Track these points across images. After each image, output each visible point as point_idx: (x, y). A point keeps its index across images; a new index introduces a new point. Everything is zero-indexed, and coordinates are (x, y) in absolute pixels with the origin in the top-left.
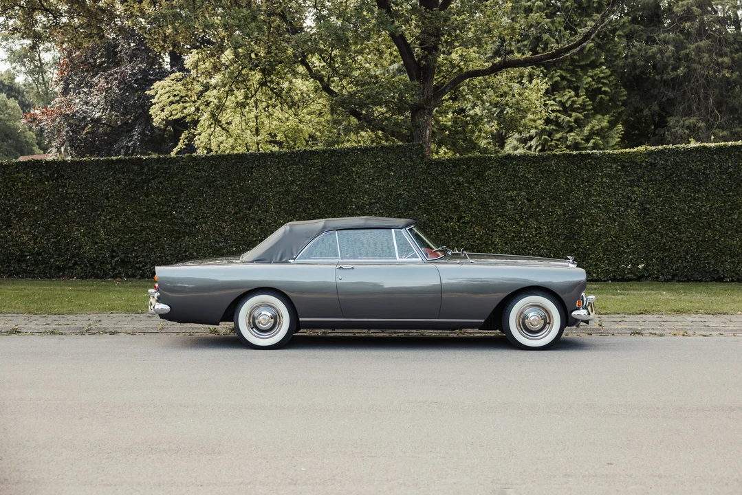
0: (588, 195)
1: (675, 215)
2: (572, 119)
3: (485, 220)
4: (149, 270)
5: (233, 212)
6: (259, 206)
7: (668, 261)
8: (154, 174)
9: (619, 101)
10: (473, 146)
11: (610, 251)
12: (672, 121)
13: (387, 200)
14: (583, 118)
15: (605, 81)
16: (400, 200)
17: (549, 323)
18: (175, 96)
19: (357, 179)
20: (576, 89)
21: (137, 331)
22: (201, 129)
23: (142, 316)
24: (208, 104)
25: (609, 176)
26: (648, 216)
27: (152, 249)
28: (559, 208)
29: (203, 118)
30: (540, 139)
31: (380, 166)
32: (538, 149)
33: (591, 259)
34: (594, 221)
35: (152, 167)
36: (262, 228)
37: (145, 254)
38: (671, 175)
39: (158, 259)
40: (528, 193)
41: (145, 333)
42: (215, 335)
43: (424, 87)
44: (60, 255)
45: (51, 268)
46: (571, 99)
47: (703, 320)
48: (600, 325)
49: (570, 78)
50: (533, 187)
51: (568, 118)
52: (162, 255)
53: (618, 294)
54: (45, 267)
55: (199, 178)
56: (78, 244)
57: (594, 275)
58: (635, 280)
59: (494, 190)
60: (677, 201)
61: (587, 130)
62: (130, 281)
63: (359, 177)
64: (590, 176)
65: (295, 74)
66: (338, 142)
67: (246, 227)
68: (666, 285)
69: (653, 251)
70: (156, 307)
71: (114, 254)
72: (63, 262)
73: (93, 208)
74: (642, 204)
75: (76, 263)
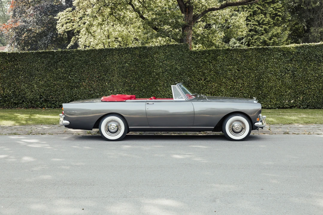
0: (267, 68)
1: (308, 77)
2: (263, 29)
3: (217, 80)
4: (58, 104)
5: (97, 77)
6: (110, 74)
7: (305, 99)
8: (60, 59)
9: (286, 20)
10: (212, 44)
11: (277, 94)
12: (312, 29)
13: (170, 71)
14: (268, 28)
15: (279, 10)
16: (177, 71)
17: (244, 129)
18: (68, 19)
19: (156, 61)
20: (265, 14)
21: (54, 133)
22: (81, 35)
23: (56, 126)
24: (84, 23)
25: (277, 58)
26: (295, 78)
27: (60, 94)
28: (253, 74)
29: (82, 30)
30: (247, 39)
31: (167, 54)
32: (246, 44)
33: (268, 98)
34: (269, 80)
35: (59, 56)
36: (111, 84)
37: (56, 97)
38: (307, 57)
39: (62, 99)
40: (238, 67)
41: (57, 134)
42: (90, 135)
43: (188, 16)
44: (16, 98)
45: (11, 104)
46: (263, 19)
47: (318, 127)
48: (269, 130)
49: (262, 9)
50: (240, 64)
51: (261, 29)
52: (64, 97)
53: (280, 115)
54: (9, 103)
55: (81, 61)
56: (24, 92)
57: (270, 106)
58: (289, 108)
59: (221, 66)
60: (309, 70)
61: (270, 34)
62: (49, 110)
63: (157, 60)
64: (268, 58)
65: (127, 9)
66: (147, 43)
67: (103, 84)
68: (304, 110)
69: (298, 94)
70: (63, 122)
71: (42, 97)
72: (17, 100)
73: (31, 75)
74: (293, 72)
75: (23, 101)
